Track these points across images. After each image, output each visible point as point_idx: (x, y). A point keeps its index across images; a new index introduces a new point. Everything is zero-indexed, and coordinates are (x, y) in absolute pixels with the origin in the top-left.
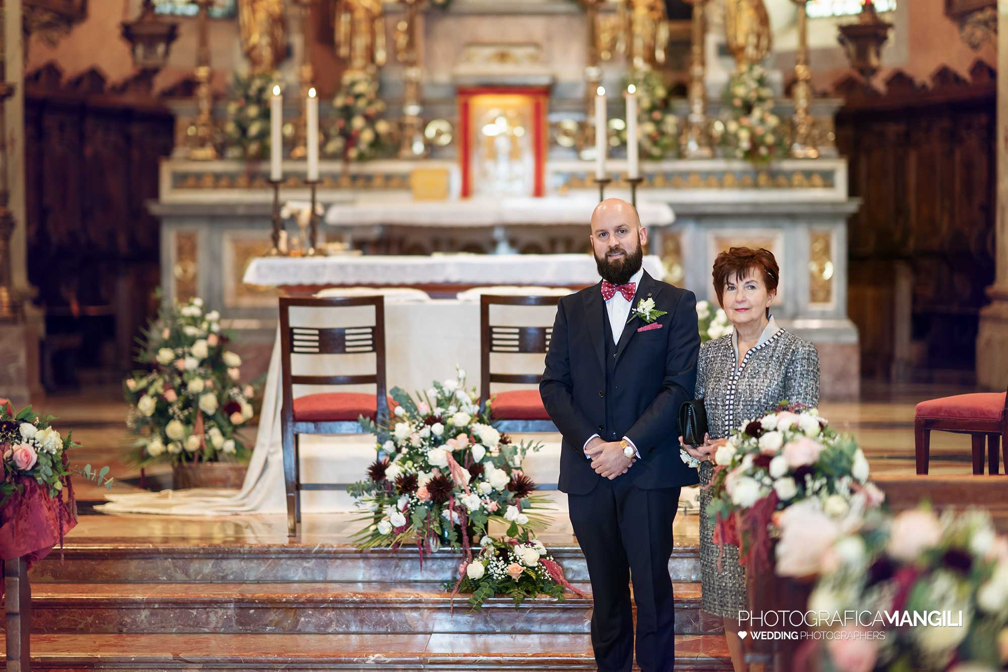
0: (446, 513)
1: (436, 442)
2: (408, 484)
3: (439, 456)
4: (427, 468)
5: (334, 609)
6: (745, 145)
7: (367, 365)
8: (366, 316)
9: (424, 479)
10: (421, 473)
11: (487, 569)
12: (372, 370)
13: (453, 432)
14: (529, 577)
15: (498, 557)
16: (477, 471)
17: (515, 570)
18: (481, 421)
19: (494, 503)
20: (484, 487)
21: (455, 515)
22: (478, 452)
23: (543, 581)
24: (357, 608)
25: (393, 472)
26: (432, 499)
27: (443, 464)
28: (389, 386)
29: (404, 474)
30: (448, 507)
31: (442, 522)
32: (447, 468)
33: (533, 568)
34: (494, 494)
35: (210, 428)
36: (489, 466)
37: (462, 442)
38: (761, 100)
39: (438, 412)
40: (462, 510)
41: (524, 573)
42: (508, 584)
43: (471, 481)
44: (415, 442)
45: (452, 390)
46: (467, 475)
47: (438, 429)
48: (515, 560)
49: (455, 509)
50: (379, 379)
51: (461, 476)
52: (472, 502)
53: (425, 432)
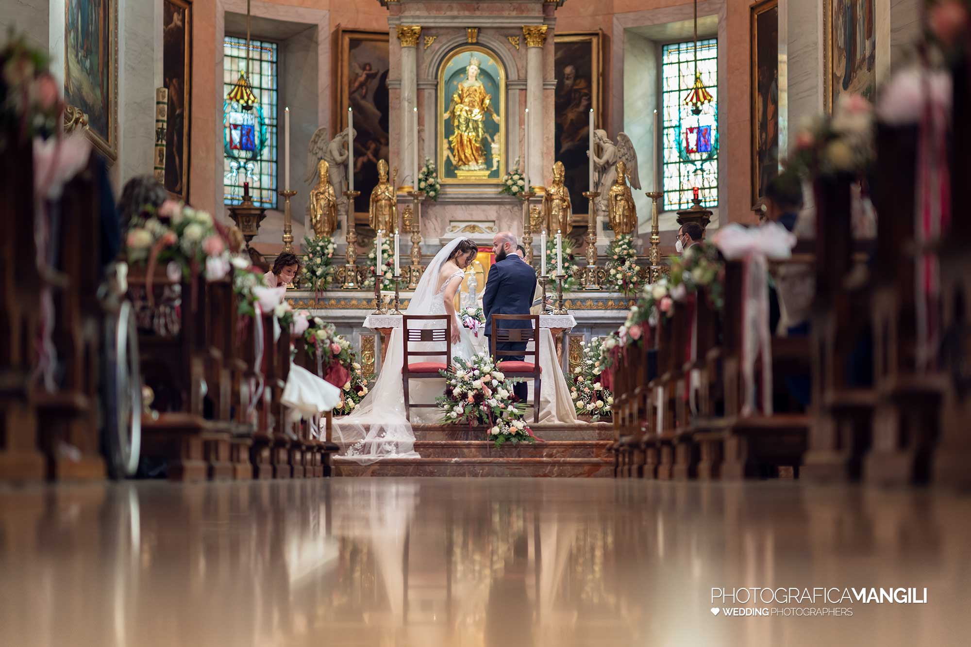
0: (481, 407)
1: (475, 378)
2: (464, 396)
3: (477, 384)
4: (472, 389)
5: (432, 448)
6: (620, 282)
7: (442, 346)
8: (443, 324)
9: (471, 394)
10: (469, 391)
11: (500, 431)
12: (445, 350)
13: (483, 374)
14: (520, 434)
15: (505, 425)
16: (495, 391)
17: (513, 430)
18: (495, 370)
19: (502, 404)
20: (498, 396)
21: (486, 408)
22: (495, 383)
23: (526, 436)
24: (443, 448)
25: (456, 391)
26: (475, 402)
27: (479, 387)
28: (452, 356)
29: (462, 392)
30: (482, 405)
31: (480, 411)
32: (481, 389)
33: (521, 430)
34: (502, 401)
35: (347, 398)
36: (499, 389)
37: (487, 378)
38: (630, 256)
39: (476, 366)
40: (489, 406)
41: (517, 431)
42: (510, 436)
43: (492, 394)
44: (466, 378)
45: (482, 356)
46: (491, 392)
47: (477, 372)
48: (513, 426)
49: (485, 406)
50: (448, 353)
51: (488, 392)
52: (493, 403)
53: (471, 374)
